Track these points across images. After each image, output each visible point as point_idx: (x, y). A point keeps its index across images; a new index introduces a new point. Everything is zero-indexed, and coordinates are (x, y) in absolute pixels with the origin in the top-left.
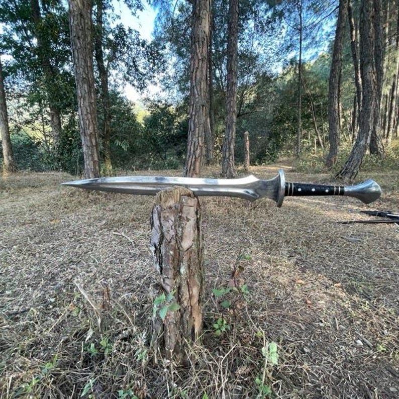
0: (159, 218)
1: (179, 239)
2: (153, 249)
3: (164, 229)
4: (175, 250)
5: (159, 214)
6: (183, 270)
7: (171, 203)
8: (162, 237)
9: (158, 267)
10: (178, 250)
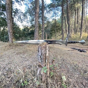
0: (41, 49)
1: (46, 54)
2: (39, 57)
3: (42, 52)
4: (45, 56)
5: (41, 48)
6: (47, 61)
7: (44, 46)
8: (42, 54)
9: (41, 61)
10: (46, 56)
